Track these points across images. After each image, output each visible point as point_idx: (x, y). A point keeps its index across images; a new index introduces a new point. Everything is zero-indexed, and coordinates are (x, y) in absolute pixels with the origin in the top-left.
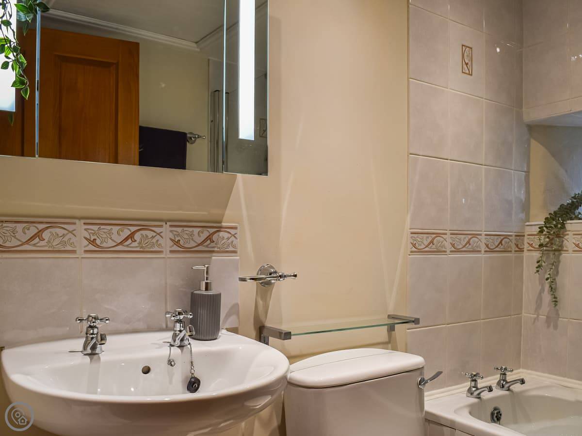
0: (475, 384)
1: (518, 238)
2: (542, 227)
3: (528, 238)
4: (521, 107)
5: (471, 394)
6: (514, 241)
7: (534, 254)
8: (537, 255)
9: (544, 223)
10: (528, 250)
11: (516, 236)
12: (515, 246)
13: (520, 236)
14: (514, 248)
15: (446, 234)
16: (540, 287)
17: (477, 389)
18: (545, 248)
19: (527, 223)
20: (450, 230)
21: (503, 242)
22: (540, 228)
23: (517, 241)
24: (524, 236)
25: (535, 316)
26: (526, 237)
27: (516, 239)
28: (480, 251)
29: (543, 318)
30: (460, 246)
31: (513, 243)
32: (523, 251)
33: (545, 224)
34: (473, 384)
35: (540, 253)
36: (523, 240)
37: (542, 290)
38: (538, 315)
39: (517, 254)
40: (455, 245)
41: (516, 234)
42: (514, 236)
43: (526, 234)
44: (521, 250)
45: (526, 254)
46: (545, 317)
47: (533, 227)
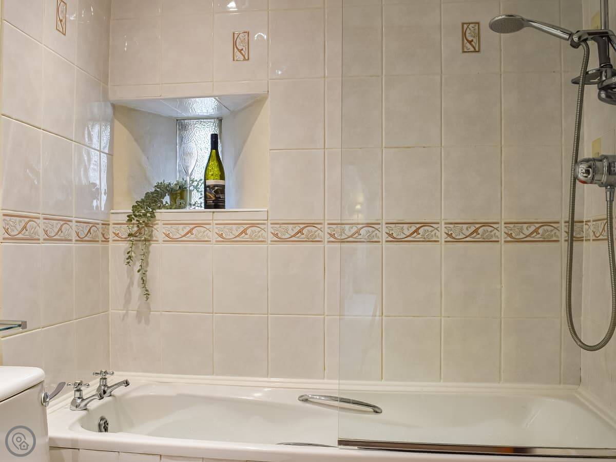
0: (80, 394)
1: (104, 226)
2: (131, 215)
3: (114, 228)
4: (106, 82)
5: (76, 407)
6: (100, 230)
7: (121, 244)
8: (125, 245)
9: (132, 212)
10: (114, 240)
11: (103, 224)
12: (102, 236)
13: (106, 224)
14: (101, 238)
15: (39, 218)
16: (129, 281)
17: (83, 400)
18: (135, 238)
19: (112, 211)
20: (42, 214)
21: (91, 231)
22: (128, 216)
23: (104, 231)
24: (109, 225)
25: (125, 312)
26: (111, 226)
27: (102, 228)
28: (71, 240)
29: (133, 313)
30: (53, 234)
31: (100, 232)
32: (109, 241)
33: (134, 212)
34: (78, 394)
35: (130, 244)
36: (108, 229)
37: (131, 284)
38: (127, 310)
39: (105, 245)
40: (48, 232)
41: (102, 222)
42: (100, 224)
43: (111, 223)
44: (106, 240)
45: (111, 244)
46: (136, 312)
47: (120, 215)
